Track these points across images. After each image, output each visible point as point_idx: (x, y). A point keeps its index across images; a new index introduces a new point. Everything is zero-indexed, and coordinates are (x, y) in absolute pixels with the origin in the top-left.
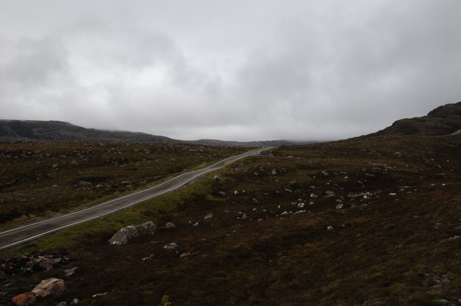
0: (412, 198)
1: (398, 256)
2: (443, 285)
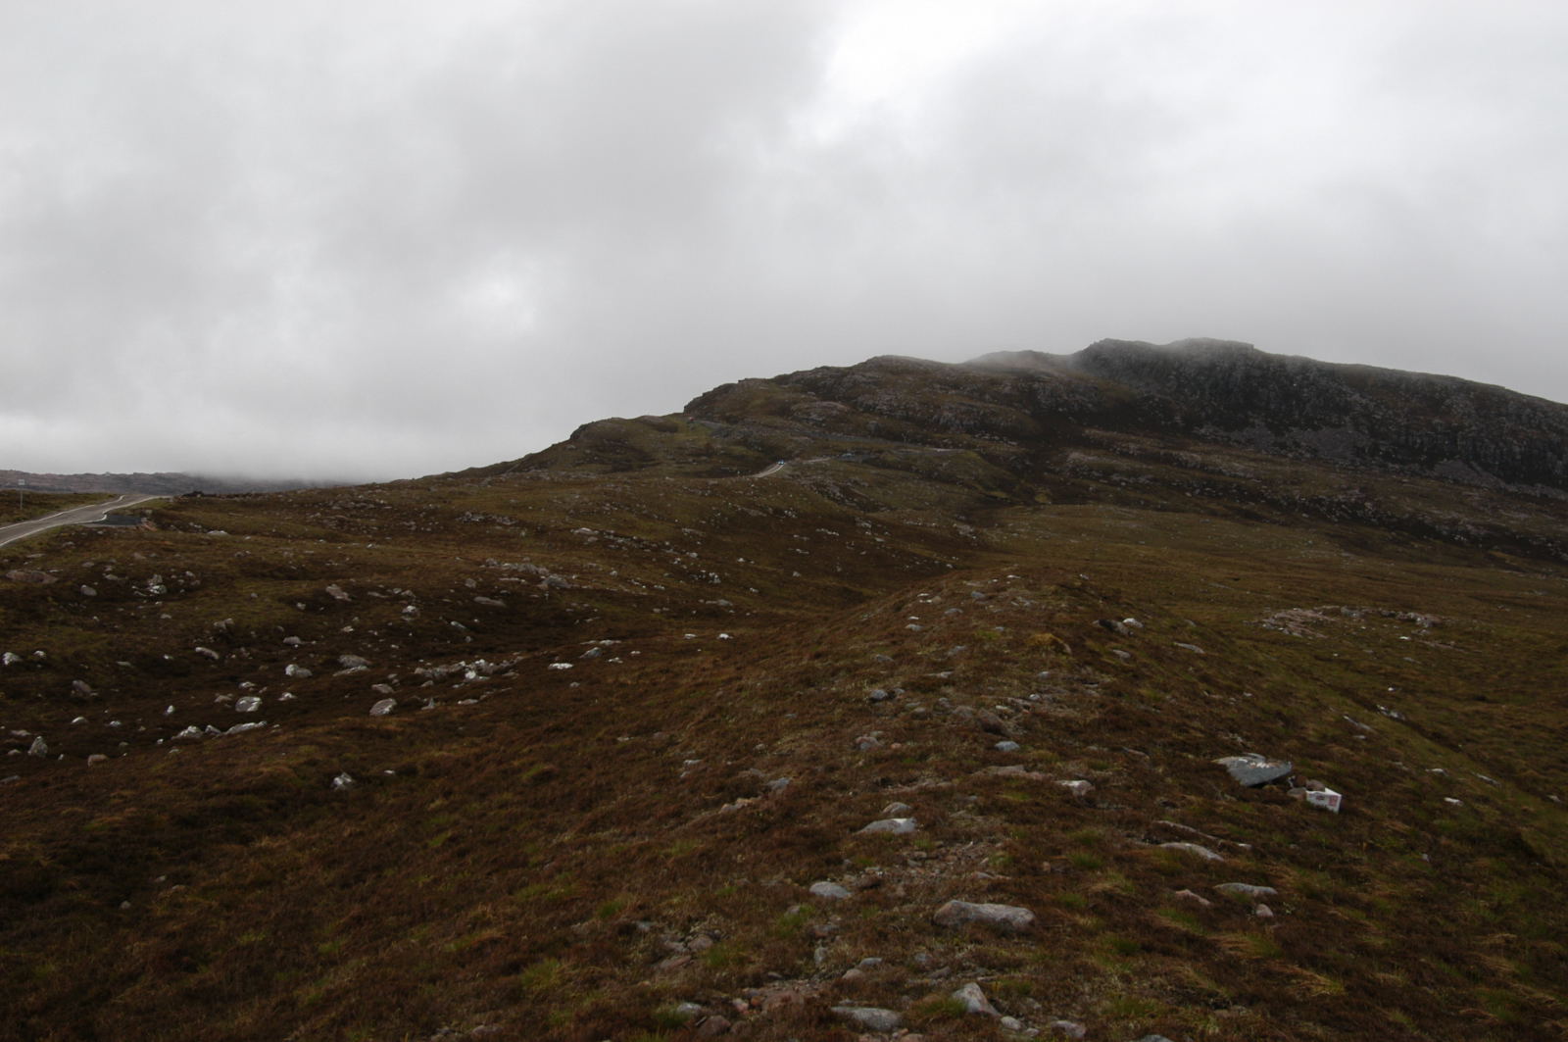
0: (622, 679)
1: (559, 870)
2: (692, 958)
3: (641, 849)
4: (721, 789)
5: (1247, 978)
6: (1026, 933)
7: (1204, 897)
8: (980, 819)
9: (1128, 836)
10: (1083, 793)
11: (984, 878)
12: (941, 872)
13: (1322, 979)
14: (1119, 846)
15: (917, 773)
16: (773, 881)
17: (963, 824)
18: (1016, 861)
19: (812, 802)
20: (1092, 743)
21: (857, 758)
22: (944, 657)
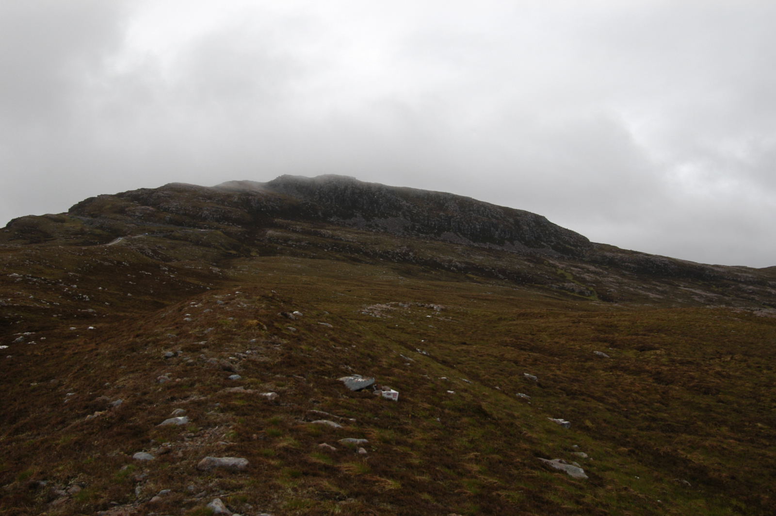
0: (35, 353)
2: (70, 498)
3: (42, 442)
4: (86, 407)
5: (354, 484)
6: (244, 471)
7: (333, 446)
8: (221, 415)
9: (296, 418)
10: (273, 398)
11: (223, 445)
12: (202, 443)
13: (390, 481)
14: (291, 424)
15: (189, 393)
16: (114, 454)
17: (213, 418)
18: (239, 435)
19: (134, 411)
20: (278, 373)
21: (158, 387)
22: (202, 334)
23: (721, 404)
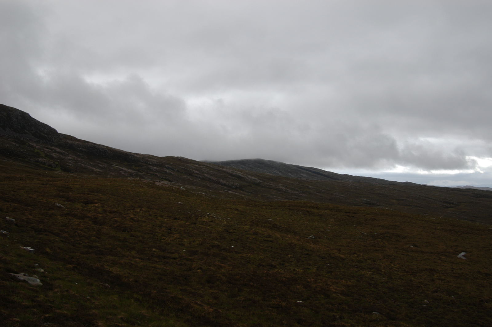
23: (132, 237)
